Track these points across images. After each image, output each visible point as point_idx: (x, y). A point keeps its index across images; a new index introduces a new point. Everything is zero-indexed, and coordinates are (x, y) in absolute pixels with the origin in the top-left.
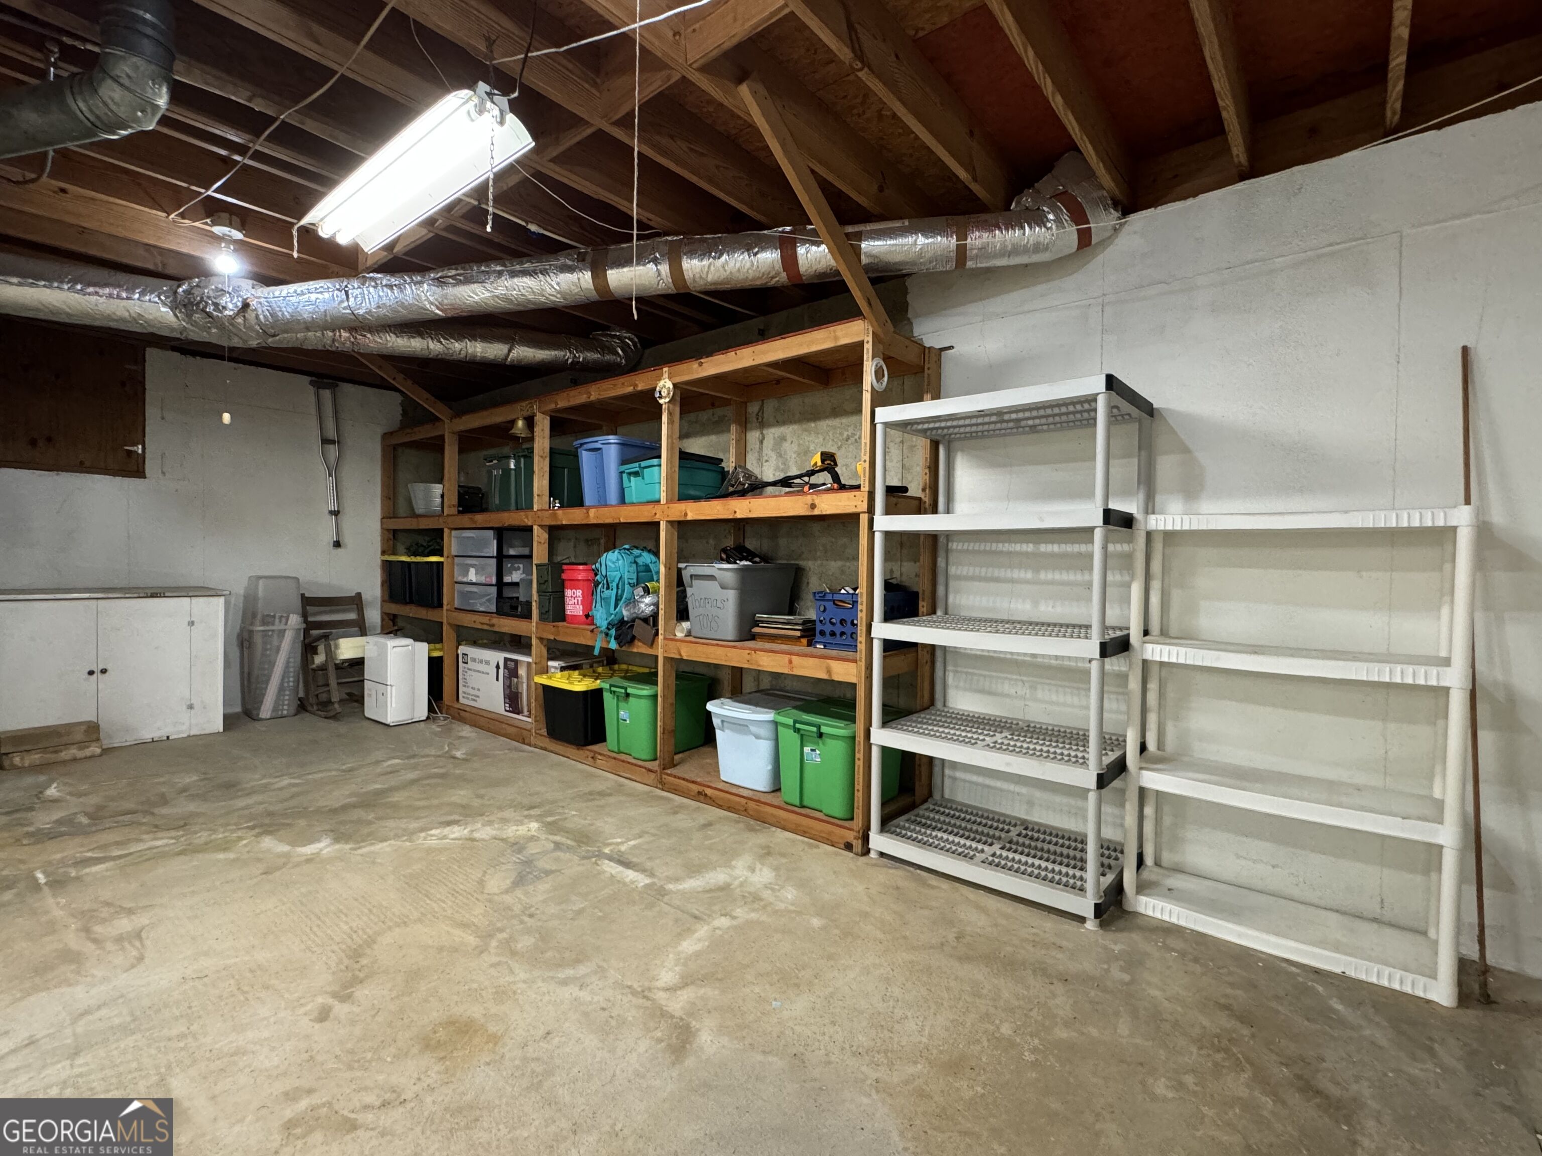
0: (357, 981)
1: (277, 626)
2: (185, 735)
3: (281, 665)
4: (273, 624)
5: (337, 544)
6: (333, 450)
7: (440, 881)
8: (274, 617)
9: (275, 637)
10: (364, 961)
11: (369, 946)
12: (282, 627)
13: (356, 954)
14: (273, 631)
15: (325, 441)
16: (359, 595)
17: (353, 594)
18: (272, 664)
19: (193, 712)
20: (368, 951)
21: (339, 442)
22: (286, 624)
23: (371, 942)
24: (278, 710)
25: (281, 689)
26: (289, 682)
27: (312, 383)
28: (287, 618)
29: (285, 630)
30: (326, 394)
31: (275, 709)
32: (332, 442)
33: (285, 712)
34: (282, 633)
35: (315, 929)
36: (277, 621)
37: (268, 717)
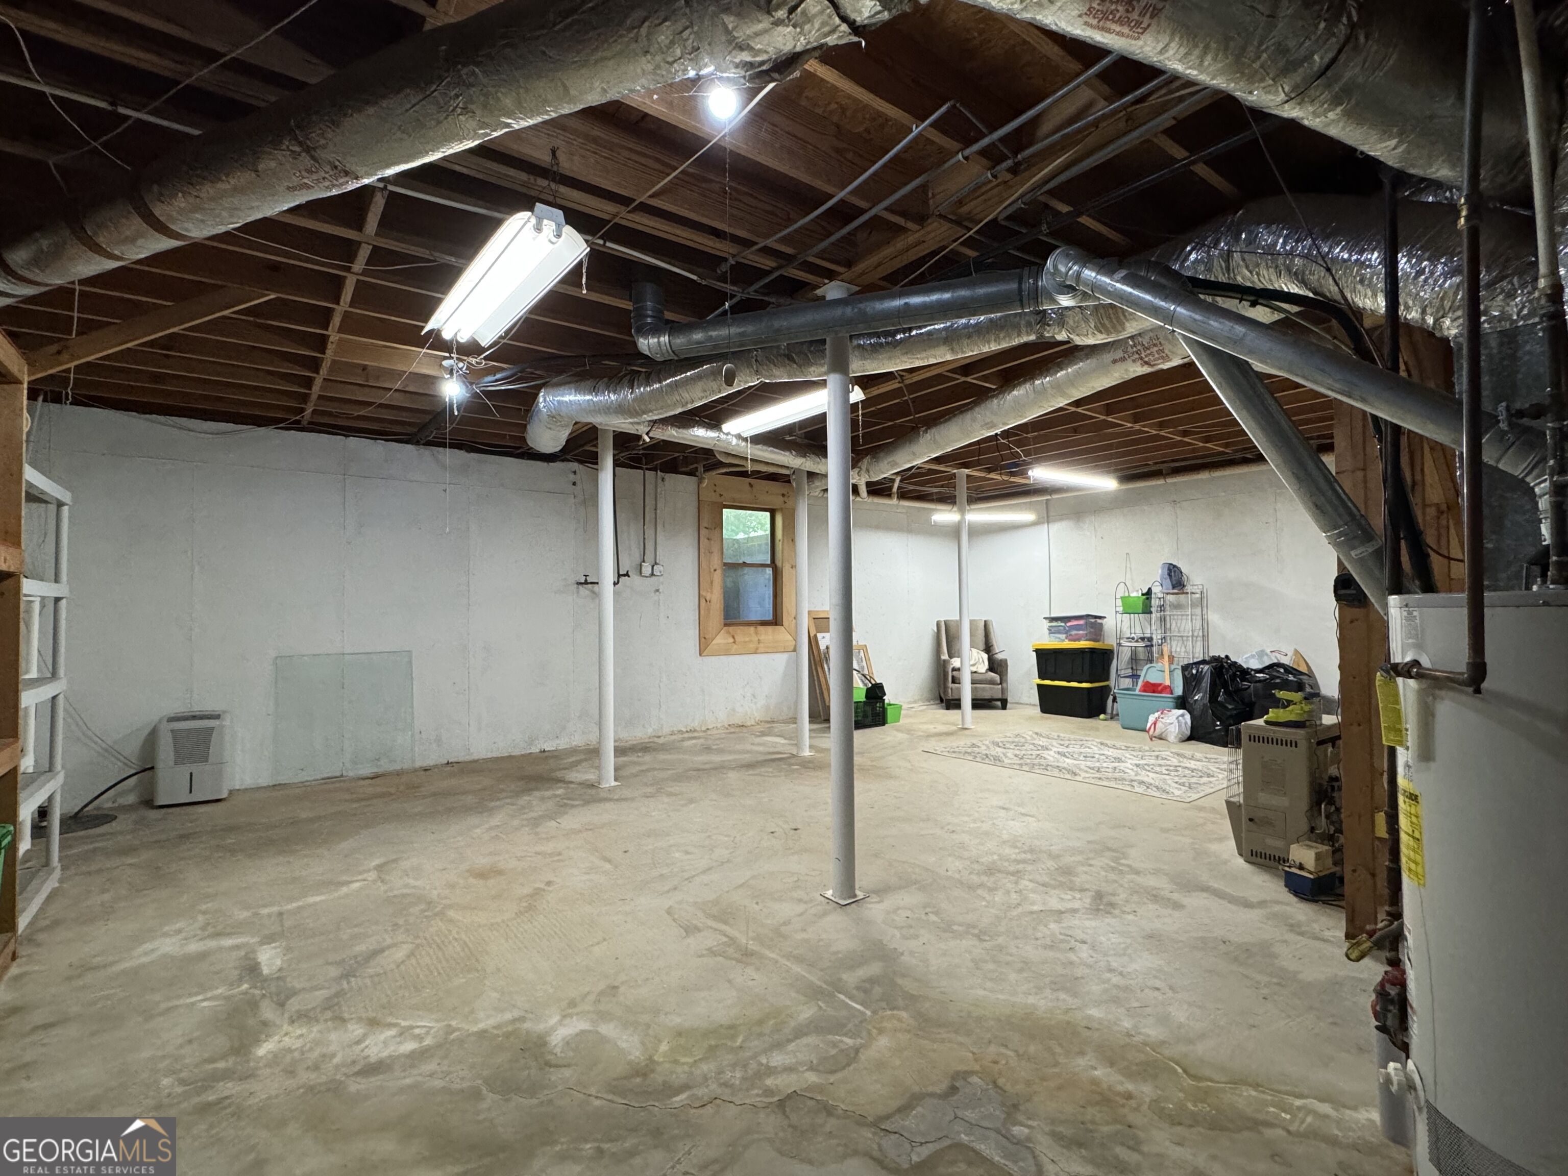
0: (531, 896)
7: (447, 961)
10: (525, 904)
11: (520, 912)
13: (530, 908)
20: (521, 909)
23: (519, 914)
35: (558, 925)
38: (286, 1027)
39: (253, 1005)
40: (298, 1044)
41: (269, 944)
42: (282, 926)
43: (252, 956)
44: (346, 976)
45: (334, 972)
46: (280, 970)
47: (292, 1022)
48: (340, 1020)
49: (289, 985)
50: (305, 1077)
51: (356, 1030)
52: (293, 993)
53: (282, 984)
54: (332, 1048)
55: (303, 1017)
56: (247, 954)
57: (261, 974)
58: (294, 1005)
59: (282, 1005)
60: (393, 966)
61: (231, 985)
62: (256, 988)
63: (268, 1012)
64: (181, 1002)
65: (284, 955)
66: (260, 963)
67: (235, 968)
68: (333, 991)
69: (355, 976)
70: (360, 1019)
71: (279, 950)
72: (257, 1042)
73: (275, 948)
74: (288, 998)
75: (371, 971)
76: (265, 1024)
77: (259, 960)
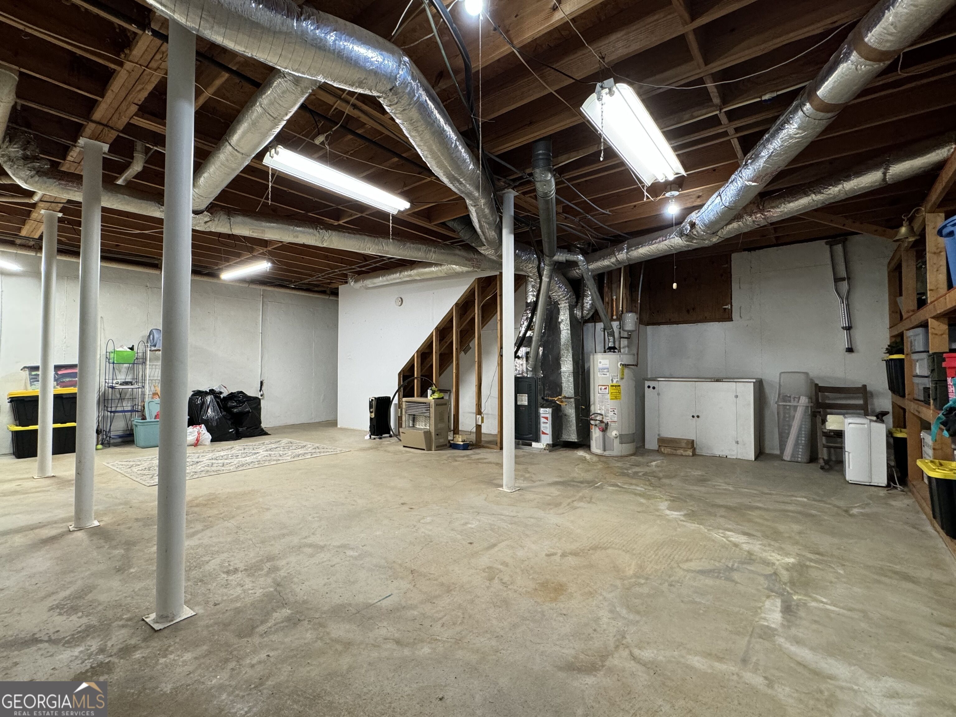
1: (793, 403)
2: (734, 457)
3: (796, 427)
4: (790, 401)
5: (850, 350)
6: (844, 286)
8: (790, 397)
9: (792, 409)
12: (795, 404)
14: (789, 406)
15: (837, 280)
16: (865, 386)
17: (860, 386)
18: (790, 427)
19: (739, 445)
21: (849, 278)
22: (798, 402)
24: (795, 457)
25: (796, 444)
26: (802, 440)
27: (827, 243)
28: (799, 398)
29: (797, 406)
30: (839, 248)
31: (793, 455)
32: (843, 279)
33: (800, 459)
34: (795, 407)
36: (792, 400)
37: (788, 459)
38: (777, 563)
39: (792, 583)
40: (773, 554)
41: (767, 626)
42: (749, 642)
43: (785, 623)
44: (732, 569)
45: (736, 576)
46: (768, 597)
47: (774, 564)
48: (750, 553)
49: (766, 582)
50: (777, 545)
51: (746, 547)
52: (766, 577)
53: (771, 585)
54: (760, 546)
55: (767, 563)
56: (789, 627)
57: (783, 601)
58: (769, 571)
59: (775, 574)
60: (703, 560)
61: (805, 604)
62: (788, 592)
63: (785, 575)
64: (842, 611)
65: (760, 608)
66: (782, 612)
67: (801, 618)
68: (745, 566)
69: (727, 566)
70: (741, 549)
71: (763, 615)
72: (793, 564)
73: (765, 619)
74: (771, 575)
75: (717, 564)
76: (787, 570)
77: (781, 614)
